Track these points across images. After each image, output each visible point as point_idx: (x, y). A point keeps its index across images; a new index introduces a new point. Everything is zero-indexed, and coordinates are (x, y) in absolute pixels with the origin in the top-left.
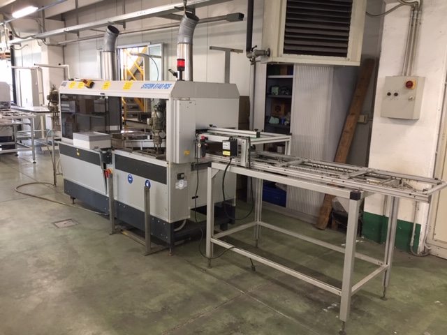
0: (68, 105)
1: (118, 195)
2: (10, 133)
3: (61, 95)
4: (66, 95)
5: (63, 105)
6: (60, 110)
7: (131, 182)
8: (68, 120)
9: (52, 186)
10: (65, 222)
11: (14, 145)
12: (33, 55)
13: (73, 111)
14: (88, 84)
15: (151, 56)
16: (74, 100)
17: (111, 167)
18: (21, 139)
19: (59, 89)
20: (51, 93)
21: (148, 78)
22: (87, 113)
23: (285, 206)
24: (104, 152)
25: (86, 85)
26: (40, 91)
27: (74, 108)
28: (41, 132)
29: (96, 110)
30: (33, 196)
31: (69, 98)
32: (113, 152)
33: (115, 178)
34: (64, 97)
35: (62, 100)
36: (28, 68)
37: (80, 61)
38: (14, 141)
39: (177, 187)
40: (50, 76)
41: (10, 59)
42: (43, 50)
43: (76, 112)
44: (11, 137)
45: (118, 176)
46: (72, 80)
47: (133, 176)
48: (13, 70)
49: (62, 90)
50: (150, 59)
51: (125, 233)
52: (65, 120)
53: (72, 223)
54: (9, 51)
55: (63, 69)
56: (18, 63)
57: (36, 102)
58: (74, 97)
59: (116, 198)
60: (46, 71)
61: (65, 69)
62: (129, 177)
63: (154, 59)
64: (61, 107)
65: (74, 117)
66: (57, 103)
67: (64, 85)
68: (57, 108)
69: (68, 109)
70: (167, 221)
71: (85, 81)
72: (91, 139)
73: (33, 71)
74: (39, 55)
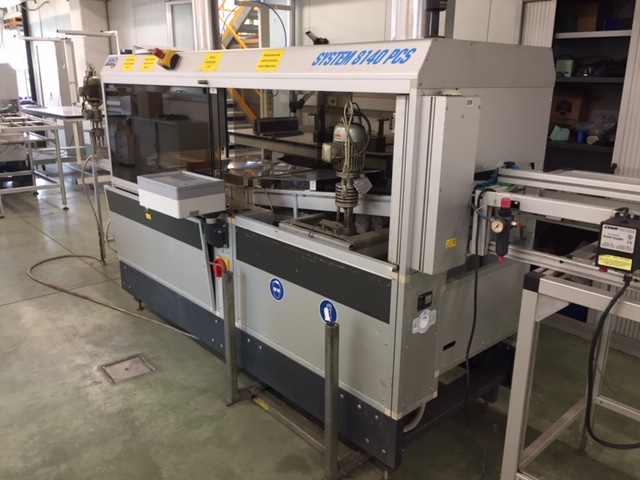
0: (118, 103)
1: (244, 319)
2: (21, 156)
3: (107, 85)
4: (115, 85)
5: (109, 103)
6: (104, 113)
7: (279, 296)
8: (120, 128)
9: (98, 264)
10: (127, 364)
11: (30, 176)
12: (57, 19)
13: (128, 113)
14: (167, 61)
15: (272, 7)
16: (128, 94)
17: (227, 254)
18: (43, 163)
19: (102, 73)
20: (86, 83)
21: (266, 43)
22: (152, 116)
23: (585, 321)
24: (210, 221)
25: (163, 61)
26: (71, 79)
27: (129, 107)
28: (74, 149)
29: (167, 112)
30: (62, 290)
31: (120, 90)
32: (229, 220)
33: (237, 281)
34: (111, 88)
35: (107, 94)
36: (49, 40)
37: (135, 26)
38: (29, 168)
39: (415, 330)
40: (87, 53)
41: (22, 28)
42: (72, 8)
43: (133, 115)
44: (24, 162)
45: (244, 278)
46: (129, 52)
47: (286, 284)
48: (28, 44)
49: (109, 76)
50: (271, 11)
51: (262, 404)
52: (114, 129)
53: (142, 369)
54: (19, 14)
55: (107, 40)
56: (36, 32)
57: (65, 100)
58: (129, 90)
59: (238, 324)
60: (79, 42)
61: (110, 39)
62: (273, 285)
63: (278, 11)
64: (107, 106)
65: (130, 122)
66: (99, 103)
67: (112, 64)
68: (100, 111)
69: (118, 110)
70: (387, 412)
71: (159, 53)
72: (183, 194)
73: (58, 43)
74: (67, 17)
